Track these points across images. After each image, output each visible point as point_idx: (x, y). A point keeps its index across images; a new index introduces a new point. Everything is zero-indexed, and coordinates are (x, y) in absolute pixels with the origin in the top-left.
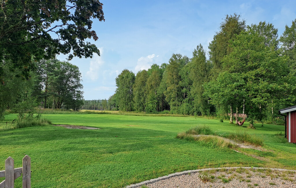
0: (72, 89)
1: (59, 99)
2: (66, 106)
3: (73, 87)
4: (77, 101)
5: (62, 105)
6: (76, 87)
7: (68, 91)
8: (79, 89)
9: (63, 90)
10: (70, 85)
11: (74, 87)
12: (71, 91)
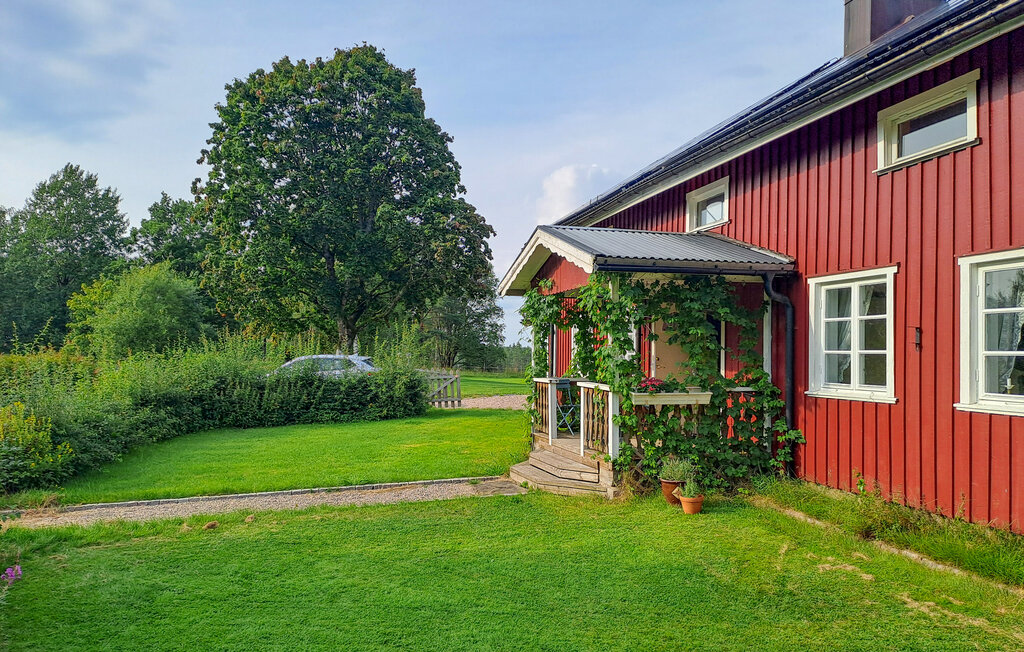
0: (479, 319)
1: (449, 345)
2: (464, 360)
3: (480, 315)
4: (490, 349)
5: (456, 359)
6: (488, 313)
7: (469, 326)
8: (494, 319)
9: (456, 322)
10: (474, 309)
11: (483, 314)
12: (475, 327)
